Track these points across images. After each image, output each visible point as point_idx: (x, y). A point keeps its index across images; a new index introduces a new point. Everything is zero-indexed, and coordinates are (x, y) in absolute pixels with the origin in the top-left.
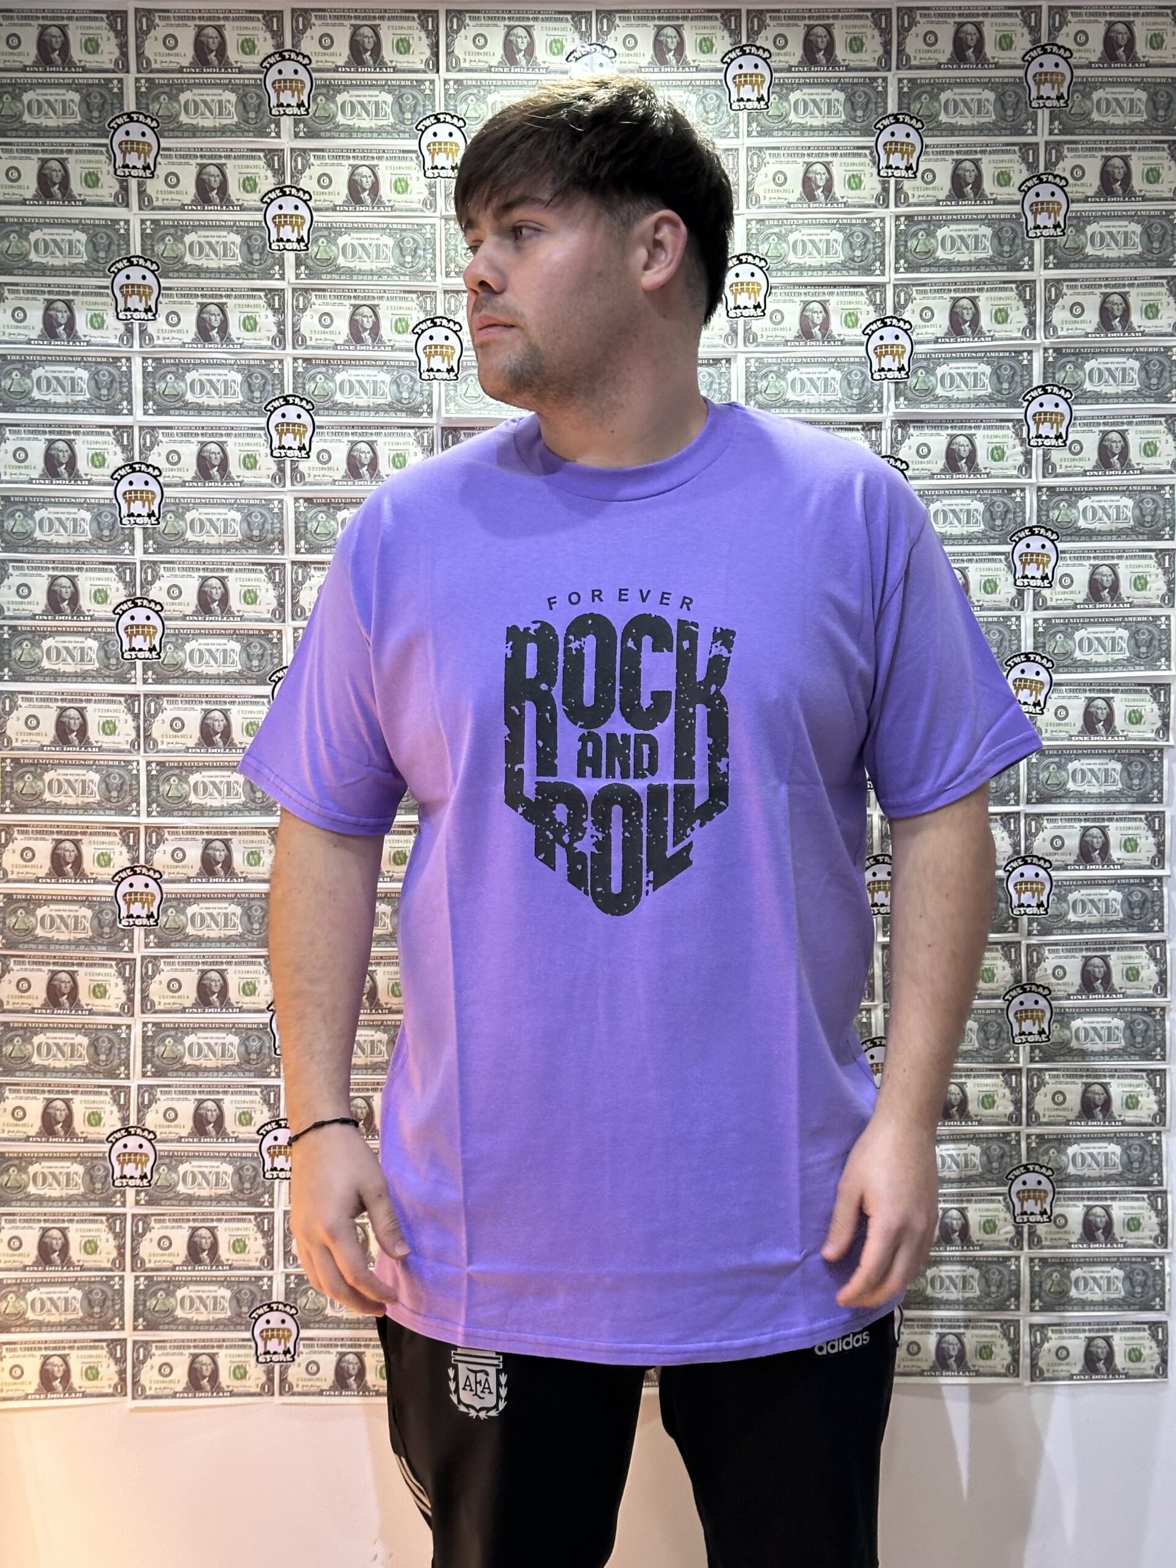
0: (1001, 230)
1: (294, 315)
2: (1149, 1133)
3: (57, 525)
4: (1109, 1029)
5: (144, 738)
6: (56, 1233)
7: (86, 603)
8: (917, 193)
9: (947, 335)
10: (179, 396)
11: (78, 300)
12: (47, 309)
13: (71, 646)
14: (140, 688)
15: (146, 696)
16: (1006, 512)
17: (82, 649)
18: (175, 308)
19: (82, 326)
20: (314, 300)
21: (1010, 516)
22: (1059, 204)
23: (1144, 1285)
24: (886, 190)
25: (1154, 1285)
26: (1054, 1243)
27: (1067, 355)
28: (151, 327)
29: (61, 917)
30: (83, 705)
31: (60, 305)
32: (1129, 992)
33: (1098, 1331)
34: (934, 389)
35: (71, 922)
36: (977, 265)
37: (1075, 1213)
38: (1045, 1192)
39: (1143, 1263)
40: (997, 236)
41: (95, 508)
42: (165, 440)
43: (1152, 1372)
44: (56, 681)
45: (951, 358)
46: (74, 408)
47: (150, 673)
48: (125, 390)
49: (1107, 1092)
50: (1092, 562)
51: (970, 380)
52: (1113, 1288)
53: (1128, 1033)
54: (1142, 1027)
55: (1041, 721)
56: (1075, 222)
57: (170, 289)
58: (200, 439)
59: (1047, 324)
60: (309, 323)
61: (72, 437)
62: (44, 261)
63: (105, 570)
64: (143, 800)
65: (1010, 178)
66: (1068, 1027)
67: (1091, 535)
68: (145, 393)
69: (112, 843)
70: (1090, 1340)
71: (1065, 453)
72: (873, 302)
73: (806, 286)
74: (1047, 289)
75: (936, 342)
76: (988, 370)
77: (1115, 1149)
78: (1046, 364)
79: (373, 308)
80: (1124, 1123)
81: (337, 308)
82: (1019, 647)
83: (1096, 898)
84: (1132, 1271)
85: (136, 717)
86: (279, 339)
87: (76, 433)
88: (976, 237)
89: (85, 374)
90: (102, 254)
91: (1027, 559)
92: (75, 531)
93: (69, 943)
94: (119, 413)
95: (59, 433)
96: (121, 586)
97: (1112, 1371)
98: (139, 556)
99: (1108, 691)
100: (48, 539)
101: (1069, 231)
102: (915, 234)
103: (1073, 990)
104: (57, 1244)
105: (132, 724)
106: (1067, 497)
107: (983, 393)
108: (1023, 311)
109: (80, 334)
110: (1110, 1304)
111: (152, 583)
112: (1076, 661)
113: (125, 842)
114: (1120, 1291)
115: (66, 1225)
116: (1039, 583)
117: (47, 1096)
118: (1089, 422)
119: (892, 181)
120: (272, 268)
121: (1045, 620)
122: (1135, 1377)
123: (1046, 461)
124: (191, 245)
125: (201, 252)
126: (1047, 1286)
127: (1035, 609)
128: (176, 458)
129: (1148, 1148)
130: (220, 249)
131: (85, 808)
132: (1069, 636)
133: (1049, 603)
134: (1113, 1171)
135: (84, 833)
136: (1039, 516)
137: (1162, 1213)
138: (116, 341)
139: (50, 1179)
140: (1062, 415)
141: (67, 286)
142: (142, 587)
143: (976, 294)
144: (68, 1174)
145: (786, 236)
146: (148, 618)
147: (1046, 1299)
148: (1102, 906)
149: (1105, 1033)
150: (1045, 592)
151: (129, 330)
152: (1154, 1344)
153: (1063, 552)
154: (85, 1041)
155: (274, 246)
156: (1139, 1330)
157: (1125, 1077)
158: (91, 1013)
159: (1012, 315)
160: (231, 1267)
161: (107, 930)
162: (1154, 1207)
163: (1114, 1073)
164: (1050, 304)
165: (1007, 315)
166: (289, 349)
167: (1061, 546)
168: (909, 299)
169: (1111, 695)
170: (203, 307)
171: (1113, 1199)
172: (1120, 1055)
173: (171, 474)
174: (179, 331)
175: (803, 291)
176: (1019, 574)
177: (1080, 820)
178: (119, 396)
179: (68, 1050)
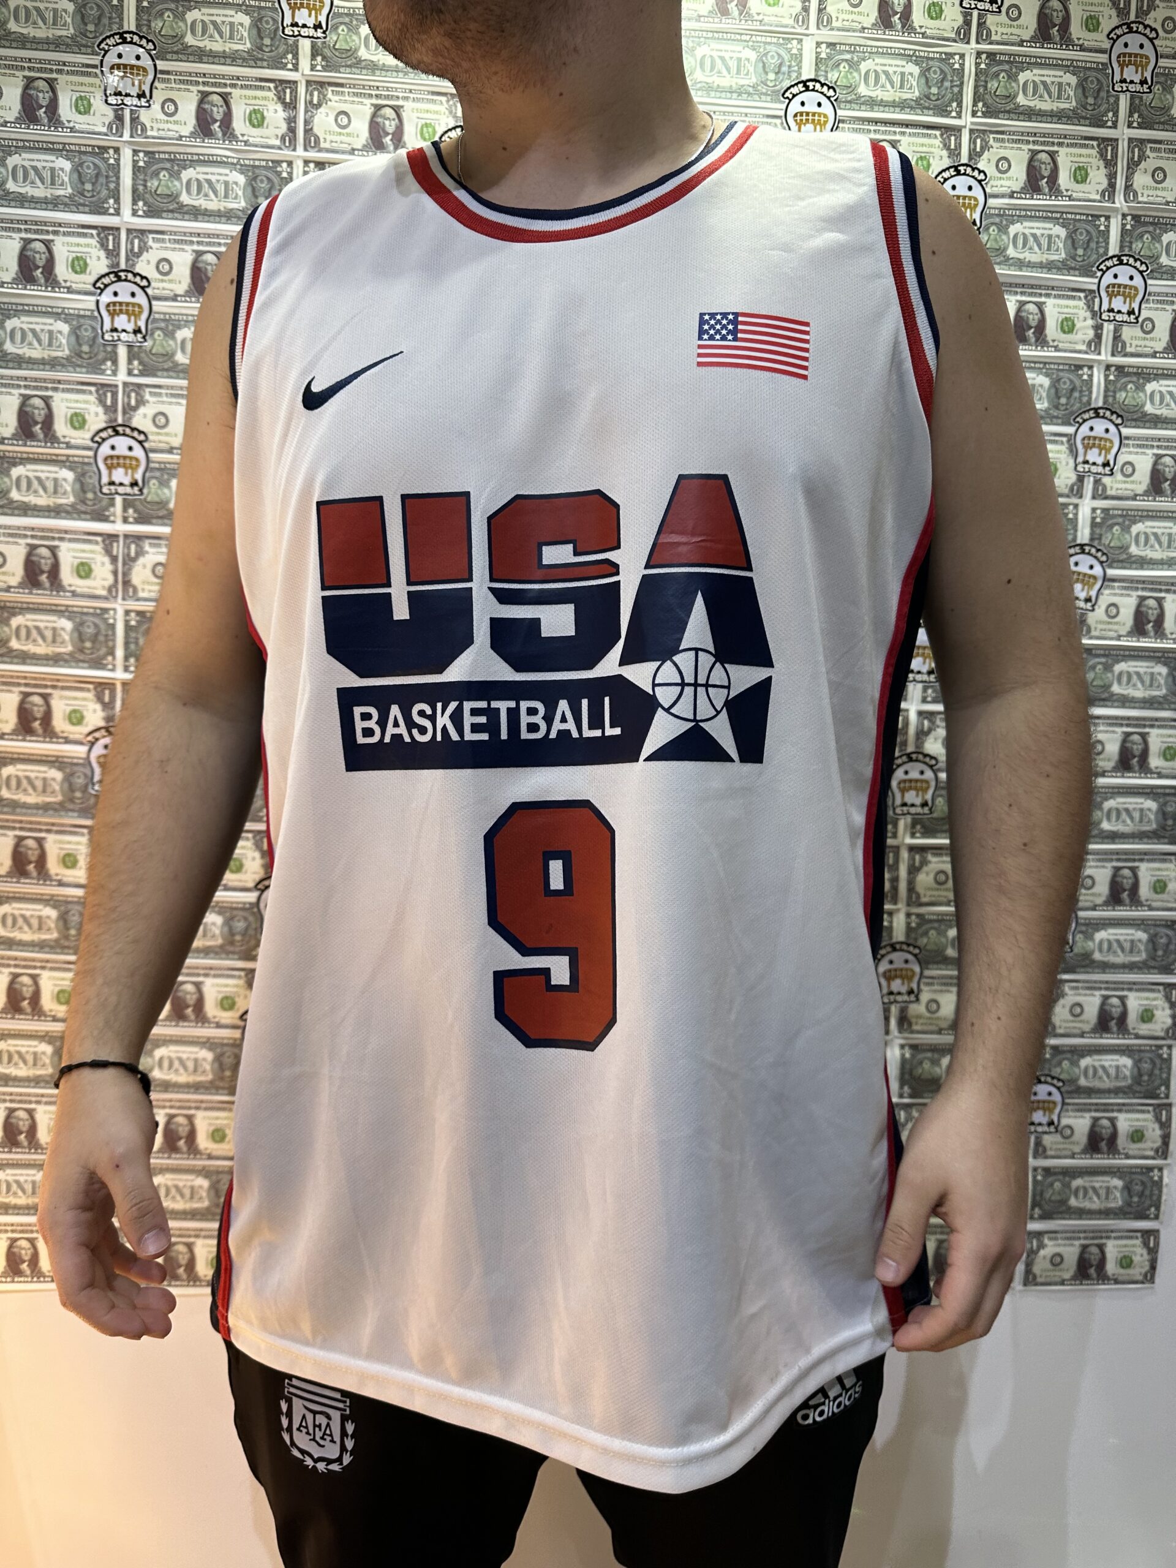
0: (1086, 79)
1: (306, 112)
2: (1160, 1047)
3: (30, 335)
4: (1132, 941)
5: (124, 584)
6: (22, 1114)
7: (61, 428)
8: (1000, 30)
9: (1023, 190)
10: (173, 197)
11: (62, 79)
12: (26, 87)
13: (43, 476)
14: (118, 527)
15: (126, 536)
16: (1073, 390)
17: (56, 480)
18: (173, 95)
19: (65, 110)
20: (330, 95)
21: (1076, 394)
22: (1147, 57)
23: (1141, 1195)
24: (967, 23)
25: (1151, 1195)
26: (1058, 1153)
27: (1146, 224)
28: (144, 116)
29: (28, 778)
30: (56, 543)
31: (41, 84)
32: (1154, 904)
33: (1093, 1238)
34: (1005, 249)
35: (39, 784)
36: (1058, 116)
37: (1081, 1124)
38: (1054, 1103)
39: (1142, 1173)
40: (1082, 85)
41: (75, 319)
42: (155, 245)
43: (1141, 1278)
44: (25, 515)
45: (1026, 216)
46: (54, 203)
47: (131, 511)
48: (112, 186)
49: (1124, 1005)
50: (1156, 451)
51: (1044, 242)
52: (1111, 1197)
53: (1150, 946)
54: (1163, 941)
55: (1092, 618)
56: (1162, 79)
57: (168, 73)
58: (195, 247)
59: (1128, 187)
60: (324, 121)
61: (51, 237)
62: (24, 31)
63: (83, 392)
64: (120, 653)
65: (1098, 24)
66: (1092, 939)
67: (1157, 421)
68: (134, 191)
69: (85, 699)
70: (1084, 1248)
71: (1137, 331)
72: (947, 146)
73: (876, 122)
74: (1131, 149)
75: (1011, 196)
76: (1062, 232)
77: (1126, 1062)
78: (1124, 232)
79: (397, 110)
80: (1137, 1037)
81: (355, 106)
82: (1075, 539)
83: (1130, 807)
84: (1131, 1182)
85: (114, 559)
86: (289, 137)
87: (56, 233)
88: (1060, 84)
89: (67, 165)
90: (91, 27)
91: (1091, 442)
92: (50, 344)
93: (37, 807)
94: (104, 212)
95: (36, 232)
96: (100, 410)
97: (1102, 1276)
98: (122, 377)
99: (1161, 591)
100: (20, 352)
101: (1157, 88)
102: (996, 75)
103: (1099, 901)
104: (24, 1126)
105: (109, 567)
106: (1134, 379)
107: (1055, 257)
108: (1103, 171)
109: (63, 119)
110: (1106, 1213)
111: (135, 409)
112: (1131, 556)
113: (99, 698)
114: (1117, 1201)
115: (33, 1106)
116: (1100, 469)
117: (13, 970)
118: (1165, 299)
119: (975, 13)
120: (284, 56)
121: (1105, 511)
122: (1123, 1283)
123: (1117, 337)
124: (194, 23)
125: (204, 31)
126: (1047, 1195)
127: (1094, 498)
128: (167, 267)
129: (1158, 1062)
130: (226, 30)
131: (56, 659)
132: (1126, 529)
133: (1109, 492)
134: (1123, 1084)
135: (54, 687)
136: (1106, 397)
137: (1165, 1126)
138: (104, 130)
139: (16, 1058)
140: (1136, 289)
141: (50, 62)
142: (124, 412)
143: (1055, 148)
144: (35, 1054)
145: (858, 63)
146: (130, 448)
147: (1046, 1207)
148: (1136, 815)
149: (1127, 946)
150: (1106, 480)
151: (119, 118)
152: (1145, 1252)
153: (1127, 438)
154: (51, 913)
155: (286, 32)
156: (1131, 1238)
157: (1143, 990)
158: (61, 884)
159: (1092, 174)
160: (210, 1157)
161: (78, 794)
162: (1158, 1119)
163: (1132, 986)
164: (1133, 166)
165: (1087, 174)
166: (300, 151)
167: (1125, 431)
168: (986, 147)
169: (1163, 595)
170: (204, 95)
171: (1120, 1111)
172: (1140, 968)
173: (161, 285)
174: (176, 122)
175: (872, 128)
176: (1080, 459)
177: (1121, 725)
178: (104, 193)
179: (35, 923)
